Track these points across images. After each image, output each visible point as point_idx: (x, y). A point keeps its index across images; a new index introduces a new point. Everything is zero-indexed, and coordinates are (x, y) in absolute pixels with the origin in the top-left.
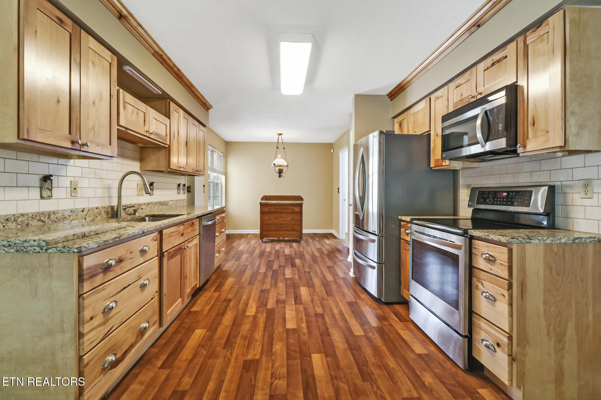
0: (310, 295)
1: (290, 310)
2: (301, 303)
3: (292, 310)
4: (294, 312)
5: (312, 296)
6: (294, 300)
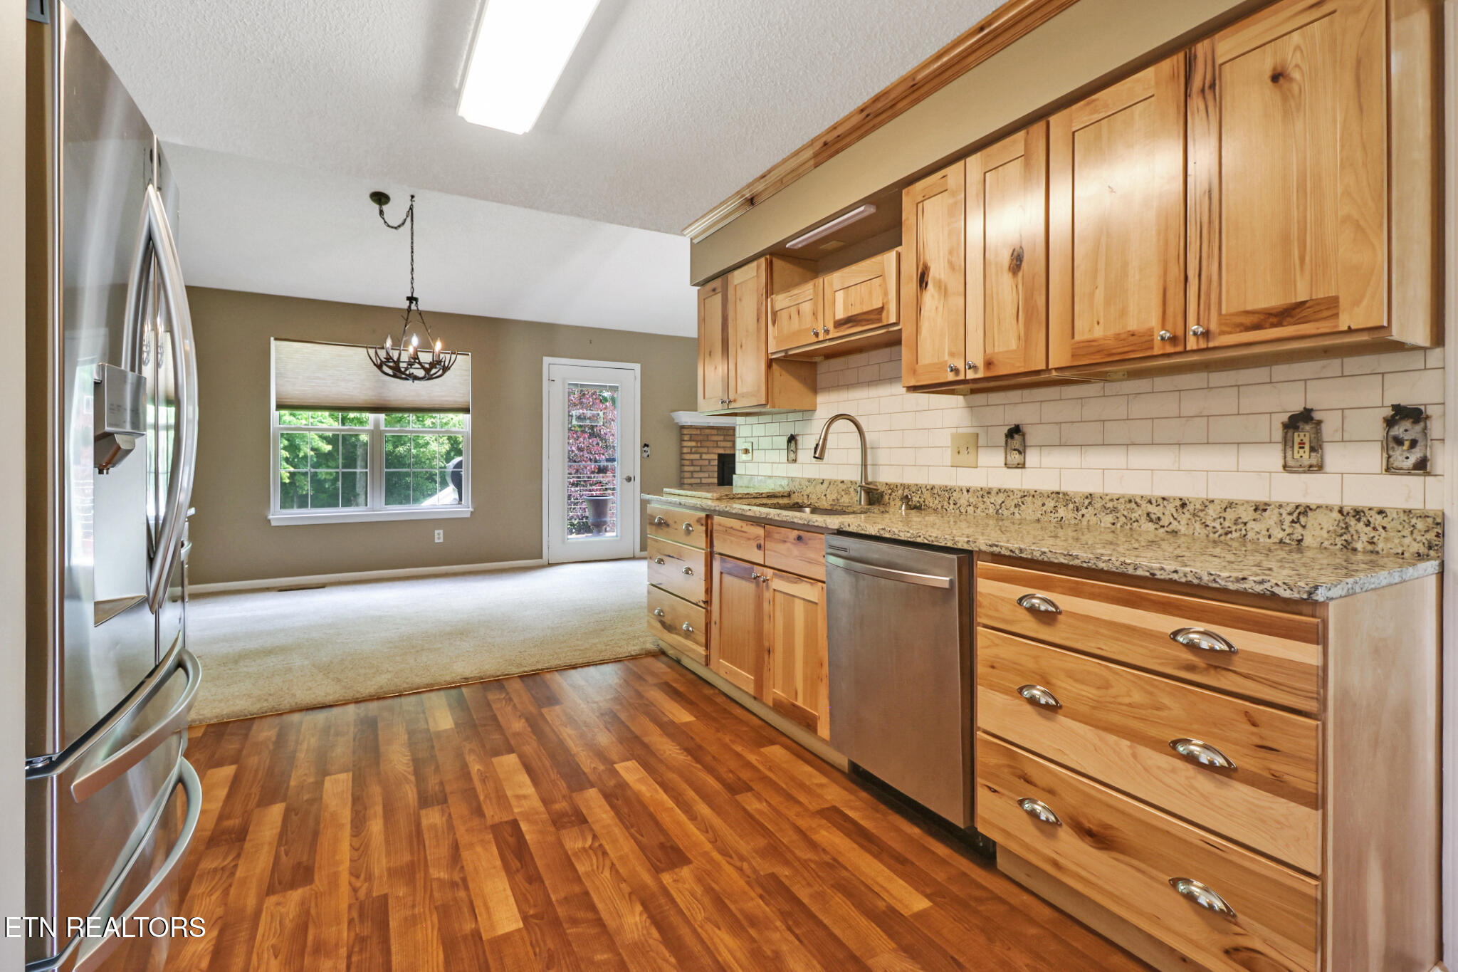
0: (464, 880)
1: (525, 797)
2: (495, 829)
3: (519, 797)
4: (509, 793)
5: (457, 877)
6: (527, 837)
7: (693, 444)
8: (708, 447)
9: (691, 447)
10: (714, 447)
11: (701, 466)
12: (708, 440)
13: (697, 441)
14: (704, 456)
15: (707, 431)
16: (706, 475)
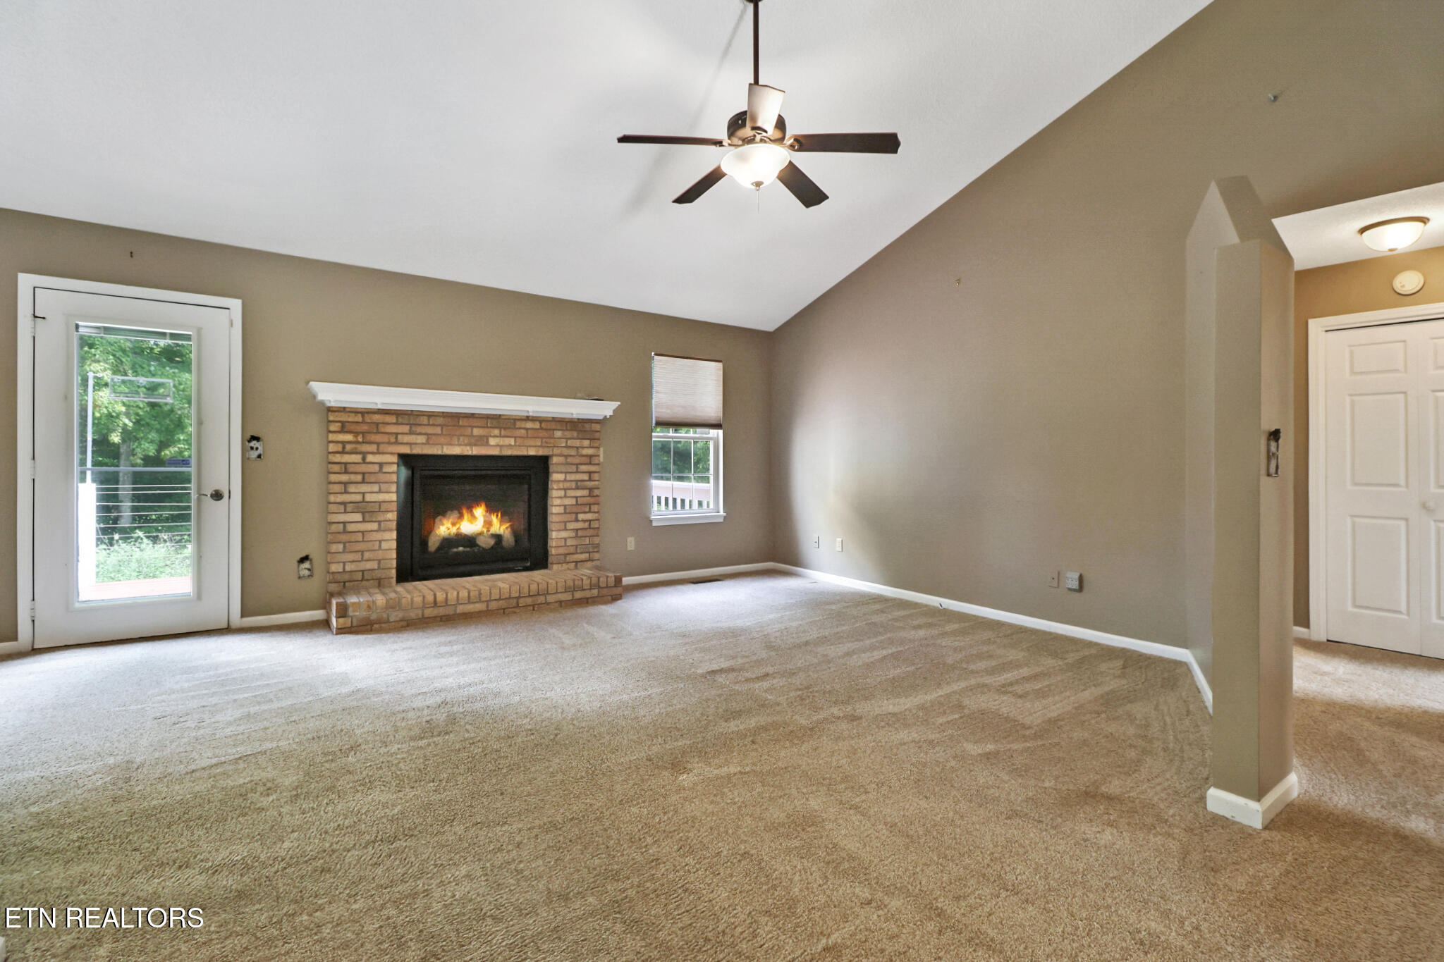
7: (349, 437)
8: (378, 444)
9: (344, 443)
10: (389, 443)
11: (363, 474)
12: (378, 433)
13: (356, 434)
14: (370, 458)
15: (377, 418)
16: (376, 488)
